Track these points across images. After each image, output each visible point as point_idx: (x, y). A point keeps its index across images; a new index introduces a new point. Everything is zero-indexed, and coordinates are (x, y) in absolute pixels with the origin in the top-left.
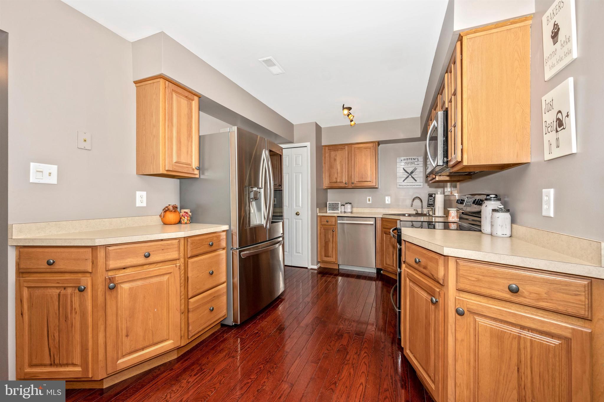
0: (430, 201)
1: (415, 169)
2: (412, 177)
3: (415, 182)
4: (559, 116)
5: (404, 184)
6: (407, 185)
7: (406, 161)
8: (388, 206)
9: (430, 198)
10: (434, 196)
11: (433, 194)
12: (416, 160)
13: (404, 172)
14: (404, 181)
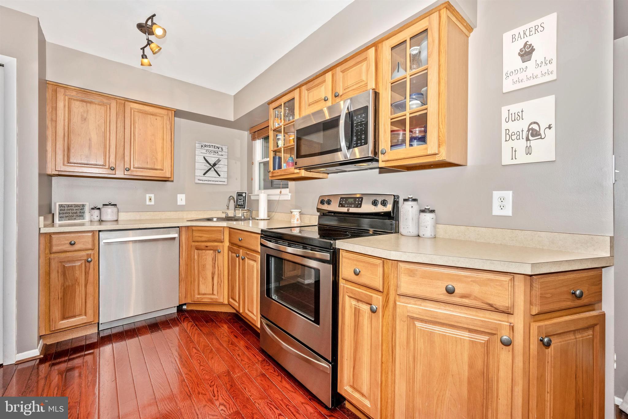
0: (239, 201)
1: (219, 161)
2: (215, 170)
3: (218, 176)
4: (535, 127)
5: (204, 178)
6: (209, 181)
7: (208, 148)
8: (182, 208)
9: (240, 197)
10: (244, 195)
11: (243, 193)
12: (220, 149)
13: (205, 162)
14: (204, 174)
